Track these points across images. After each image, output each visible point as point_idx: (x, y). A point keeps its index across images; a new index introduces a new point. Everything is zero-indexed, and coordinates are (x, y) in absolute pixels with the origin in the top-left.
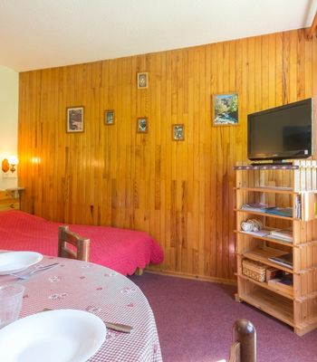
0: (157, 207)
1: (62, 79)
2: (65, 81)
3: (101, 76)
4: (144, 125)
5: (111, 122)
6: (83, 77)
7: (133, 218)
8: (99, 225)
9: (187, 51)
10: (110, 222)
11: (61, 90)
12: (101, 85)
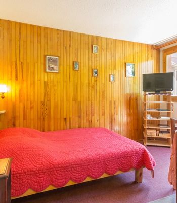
0: (103, 114)
1: (41, 35)
2: (43, 37)
3: (70, 40)
4: (96, 73)
5: (77, 69)
6: (58, 38)
7: (91, 122)
8: (70, 129)
9: (116, 40)
10: (77, 126)
11: (39, 42)
12: (70, 46)
